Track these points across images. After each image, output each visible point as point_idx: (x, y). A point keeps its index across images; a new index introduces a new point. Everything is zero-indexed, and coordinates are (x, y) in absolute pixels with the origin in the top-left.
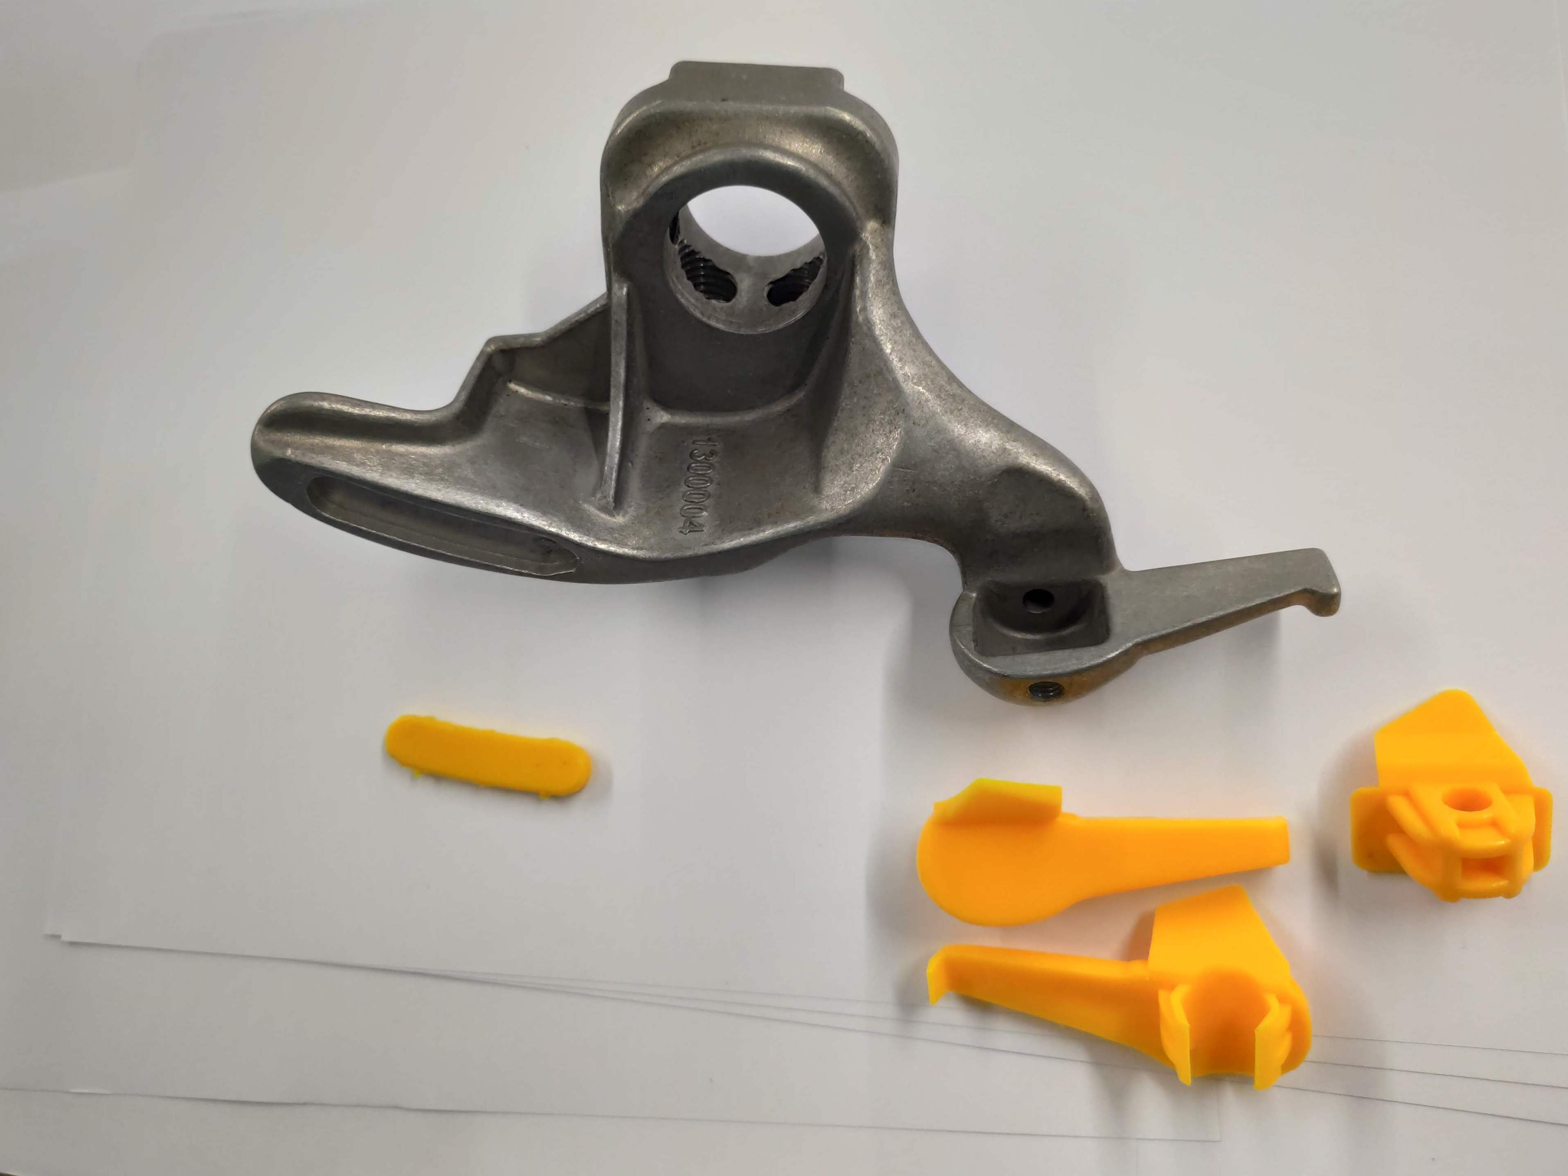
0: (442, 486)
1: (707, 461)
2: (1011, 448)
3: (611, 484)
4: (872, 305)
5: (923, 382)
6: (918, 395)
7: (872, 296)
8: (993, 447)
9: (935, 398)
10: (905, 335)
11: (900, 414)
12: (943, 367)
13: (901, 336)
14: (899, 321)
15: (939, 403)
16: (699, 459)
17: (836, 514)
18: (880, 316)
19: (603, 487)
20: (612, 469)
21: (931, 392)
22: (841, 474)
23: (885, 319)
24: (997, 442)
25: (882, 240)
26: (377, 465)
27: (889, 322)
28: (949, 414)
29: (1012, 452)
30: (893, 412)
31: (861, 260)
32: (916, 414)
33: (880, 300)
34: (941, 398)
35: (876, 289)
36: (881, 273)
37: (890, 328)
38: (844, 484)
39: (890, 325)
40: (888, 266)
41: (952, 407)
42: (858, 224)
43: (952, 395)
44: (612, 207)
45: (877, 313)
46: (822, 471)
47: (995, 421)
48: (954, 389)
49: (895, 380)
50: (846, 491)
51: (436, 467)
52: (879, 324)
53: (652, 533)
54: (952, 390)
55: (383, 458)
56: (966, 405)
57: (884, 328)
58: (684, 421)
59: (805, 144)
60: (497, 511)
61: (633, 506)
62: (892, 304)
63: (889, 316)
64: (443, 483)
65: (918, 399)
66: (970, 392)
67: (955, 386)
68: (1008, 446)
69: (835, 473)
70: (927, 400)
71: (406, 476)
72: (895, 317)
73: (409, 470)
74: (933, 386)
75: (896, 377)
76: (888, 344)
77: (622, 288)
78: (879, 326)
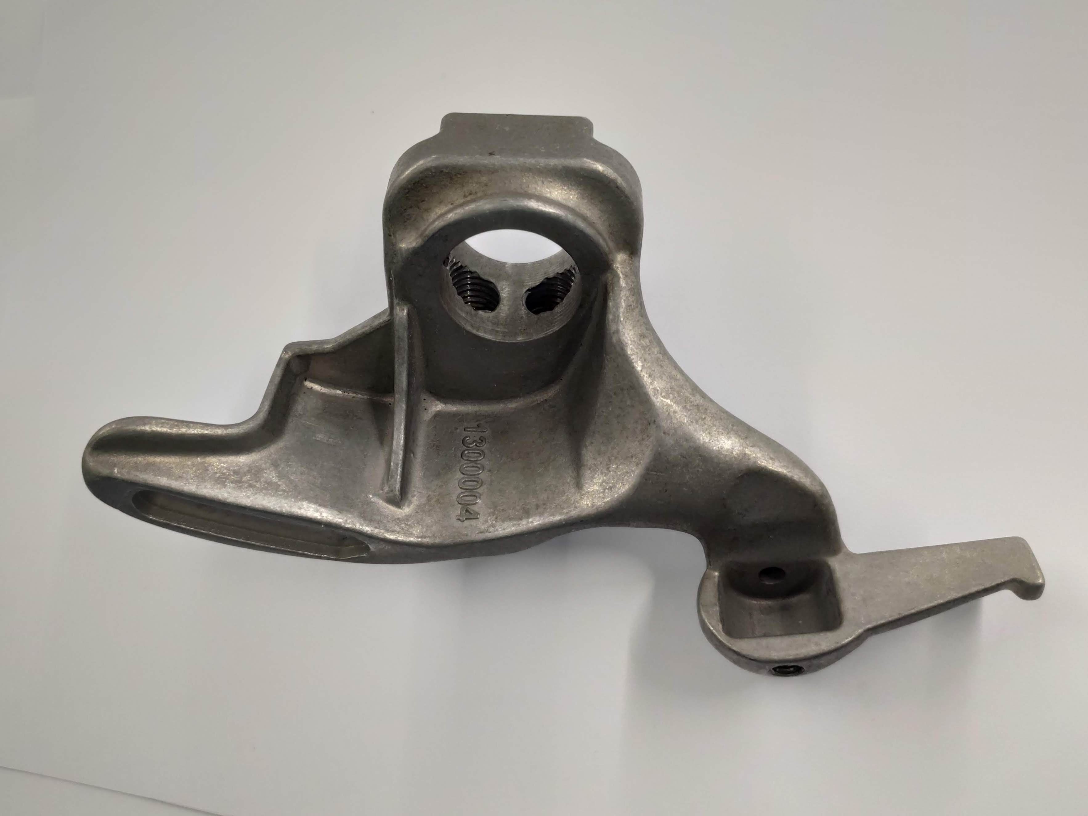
0: (250, 493)
1: (478, 448)
2: (750, 453)
3: (397, 478)
4: (624, 328)
5: (671, 395)
6: (667, 408)
7: (624, 319)
8: (734, 452)
9: (682, 409)
10: (653, 353)
11: (651, 424)
12: (687, 379)
13: (649, 354)
14: (647, 341)
15: (685, 414)
16: (471, 446)
17: (596, 510)
18: (631, 337)
19: (390, 481)
20: (397, 465)
21: (678, 404)
22: (599, 473)
23: (635, 339)
24: (737, 448)
25: (631, 269)
26: (194, 477)
27: (639, 342)
28: (694, 424)
29: (752, 456)
30: (645, 422)
31: (613, 288)
32: (665, 424)
33: (630, 322)
34: (687, 409)
35: (627, 313)
36: (631, 299)
37: (640, 347)
38: (602, 483)
39: (640, 345)
40: (636, 291)
41: (697, 417)
42: (610, 257)
43: (696, 405)
44: (394, 245)
45: (628, 334)
46: (582, 468)
47: (735, 428)
48: (698, 400)
49: (646, 395)
50: (605, 489)
51: (245, 474)
52: (631, 345)
53: (433, 521)
54: (696, 401)
55: (199, 470)
56: (708, 414)
57: (635, 348)
58: (455, 409)
59: (564, 192)
60: (299, 513)
61: (415, 495)
62: (641, 325)
63: (639, 336)
64: (251, 489)
65: (667, 411)
66: (711, 401)
67: (698, 397)
68: (747, 451)
69: (594, 471)
70: (675, 412)
71: (219, 486)
72: (644, 337)
73: (221, 480)
74: (679, 398)
75: (647, 392)
76: (639, 362)
77: (403, 310)
78: (631, 346)
